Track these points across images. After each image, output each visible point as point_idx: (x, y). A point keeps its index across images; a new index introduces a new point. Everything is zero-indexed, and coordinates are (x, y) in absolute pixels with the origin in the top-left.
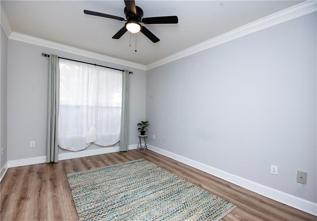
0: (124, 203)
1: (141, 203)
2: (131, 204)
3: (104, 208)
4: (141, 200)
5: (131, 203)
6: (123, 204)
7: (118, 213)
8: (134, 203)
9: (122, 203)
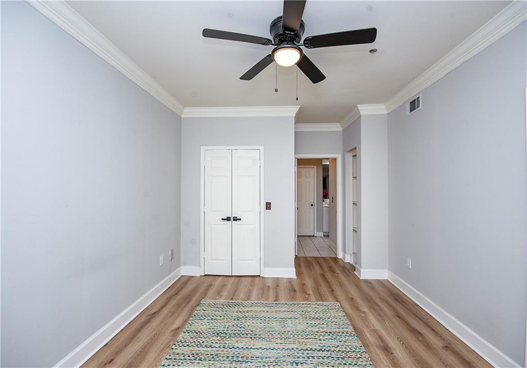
0: (304, 352)
1: (283, 342)
2: (295, 346)
3: (336, 359)
4: (277, 346)
5: (295, 349)
6: (307, 352)
7: (318, 342)
8: (290, 347)
9: (308, 354)
